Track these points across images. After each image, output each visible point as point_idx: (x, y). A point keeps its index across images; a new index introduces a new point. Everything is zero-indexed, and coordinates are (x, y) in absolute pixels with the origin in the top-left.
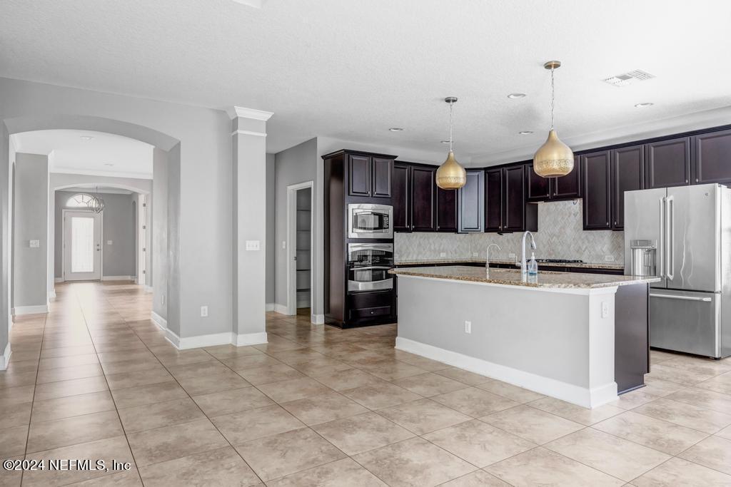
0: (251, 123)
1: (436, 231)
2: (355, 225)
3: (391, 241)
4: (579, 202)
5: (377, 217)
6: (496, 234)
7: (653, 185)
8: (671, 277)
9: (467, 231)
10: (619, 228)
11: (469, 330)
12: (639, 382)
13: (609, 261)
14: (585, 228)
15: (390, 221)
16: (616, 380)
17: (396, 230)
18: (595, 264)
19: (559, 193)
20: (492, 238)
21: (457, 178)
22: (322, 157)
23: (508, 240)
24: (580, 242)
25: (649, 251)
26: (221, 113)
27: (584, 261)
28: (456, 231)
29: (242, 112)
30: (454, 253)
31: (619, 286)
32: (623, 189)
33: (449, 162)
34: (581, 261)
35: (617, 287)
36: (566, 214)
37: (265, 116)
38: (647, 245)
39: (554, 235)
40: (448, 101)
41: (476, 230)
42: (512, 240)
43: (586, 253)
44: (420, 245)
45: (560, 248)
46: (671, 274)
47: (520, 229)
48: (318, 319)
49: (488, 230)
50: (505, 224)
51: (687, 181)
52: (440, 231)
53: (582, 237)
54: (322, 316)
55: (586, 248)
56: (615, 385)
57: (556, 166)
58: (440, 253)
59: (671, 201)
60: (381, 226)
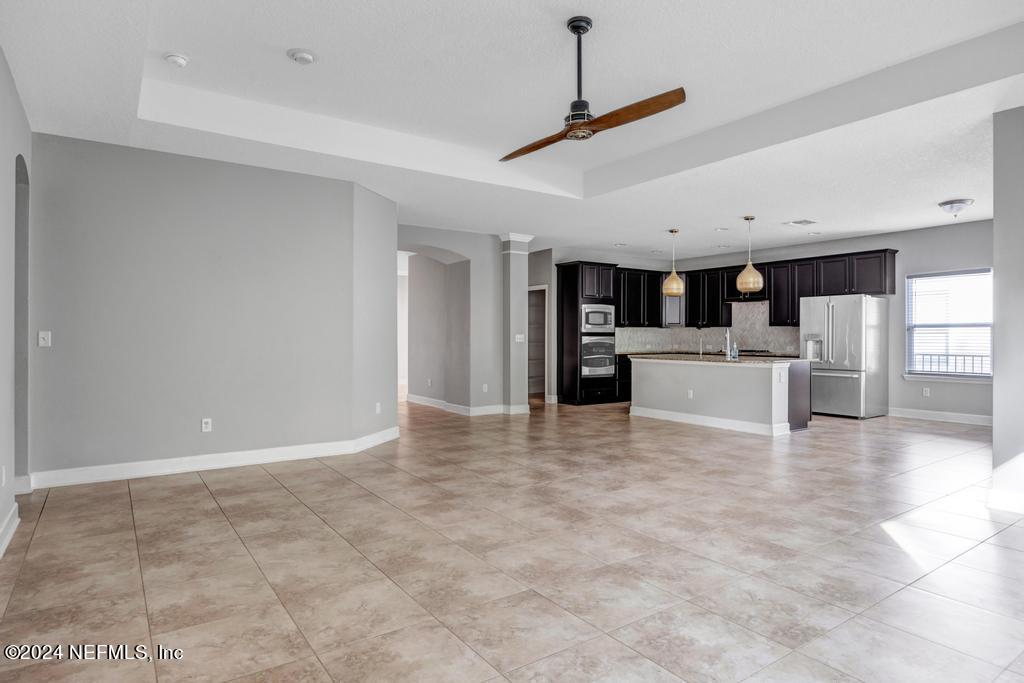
0: (520, 245)
2: (587, 322)
3: (613, 334)
4: (767, 303)
5: (602, 315)
6: (695, 328)
8: (832, 361)
9: (671, 325)
10: (797, 324)
11: (691, 396)
12: (804, 425)
13: (790, 350)
14: (771, 324)
15: (612, 318)
16: (789, 421)
17: (616, 326)
18: (779, 353)
19: (749, 296)
20: (693, 332)
22: (557, 265)
23: (706, 333)
24: (767, 336)
25: (817, 342)
26: (496, 237)
27: (770, 351)
28: (660, 326)
29: (514, 237)
30: (657, 345)
31: (793, 365)
32: (800, 296)
34: (768, 351)
35: (791, 365)
36: (756, 312)
37: (527, 238)
38: (816, 338)
39: (746, 330)
40: (672, 231)
41: (679, 325)
42: (709, 334)
44: (630, 338)
46: (832, 358)
47: (716, 324)
48: (552, 399)
49: (688, 325)
50: (703, 320)
52: (648, 326)
53: (769, 331)
54: (556, 397)
55: (772, 341)
56: (788, 424)
57: (751, 286)
58: (646, 345)
59: (832, 306)
60: (606, 323)
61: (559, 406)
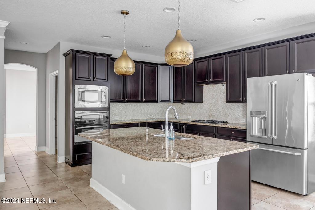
1: (143, 102)
2: (80, 99)
3: (108, 109)
4: (225, 85)
6: (180, 103)
7: (267, 74)
8: (275, 137)
9: (163, 102)
11: (123, 181)
14: (228, 101)
15: (107, 96)
19: (213, 79)
20: (179, 106)
21: (128, 68)
22: (64, 55)
23: (187, 107)
24: (226, 110)
25: (262, 118)
27: (229, 121)
28: (157, 102)
30: (157, 115)
31: (221, 157)
32: (247, 77)
33: (125, 56)
34: (227, 122)
35: (219, 157)
36: (218, 92)
38: (261, 115)
39: (212, 105)
40: (123, 13)
41: (168, 101)
42: (190, 108)
43: (230, 116)
44: (134, 110)
45: (215, 113)
46: (275, 135)
47: (192, 101)
49: (175, 101)
50: (184, 98)
51: (287, 72)
52: (145, 102)
53: (227, 106)
54: (64, 157)
55: (230, 113)
58: (147, 115)
59: (276, 85)
61: (66, 167)
